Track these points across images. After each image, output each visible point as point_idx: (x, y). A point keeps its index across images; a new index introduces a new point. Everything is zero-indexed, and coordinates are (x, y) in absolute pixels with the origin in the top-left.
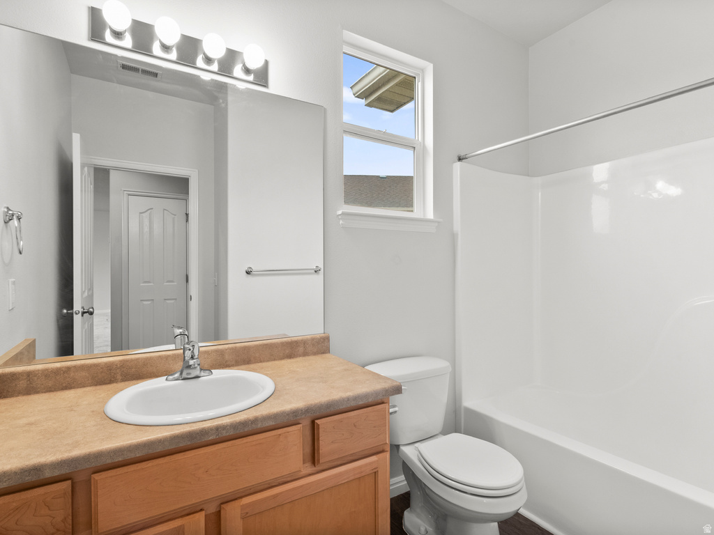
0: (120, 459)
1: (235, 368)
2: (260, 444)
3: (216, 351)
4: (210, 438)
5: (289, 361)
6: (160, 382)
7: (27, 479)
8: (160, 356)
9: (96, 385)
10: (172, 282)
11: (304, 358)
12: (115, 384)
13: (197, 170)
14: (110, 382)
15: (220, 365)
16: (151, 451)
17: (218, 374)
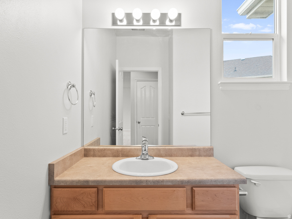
0: (112, 185)
1: (165, 158)
2: (165, 192)
3: (157, 149)
4: (144, 184)
5: (191, 158)
6: (133, 159)
7: (85, 184)
8: (135, 149)
9: (113, 157)
10: (153, 118)
11: (199, 157)
12: (119, 158)
13: (161, 68)
14: (118, 156)
15: (159, 155)
16: (122, 184)
17: (156, 159)
